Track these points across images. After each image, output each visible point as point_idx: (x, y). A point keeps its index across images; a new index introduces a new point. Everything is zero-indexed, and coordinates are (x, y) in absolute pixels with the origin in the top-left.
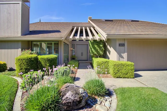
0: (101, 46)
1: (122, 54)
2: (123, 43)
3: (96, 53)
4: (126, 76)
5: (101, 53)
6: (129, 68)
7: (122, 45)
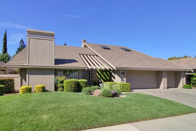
0: (108, 73)
1: (123, 79)
2: (124, 72)
3: (104, 78)
4: (127, 91)
5: (108, 78)
6: (128, 86)
7: (123, 73)
